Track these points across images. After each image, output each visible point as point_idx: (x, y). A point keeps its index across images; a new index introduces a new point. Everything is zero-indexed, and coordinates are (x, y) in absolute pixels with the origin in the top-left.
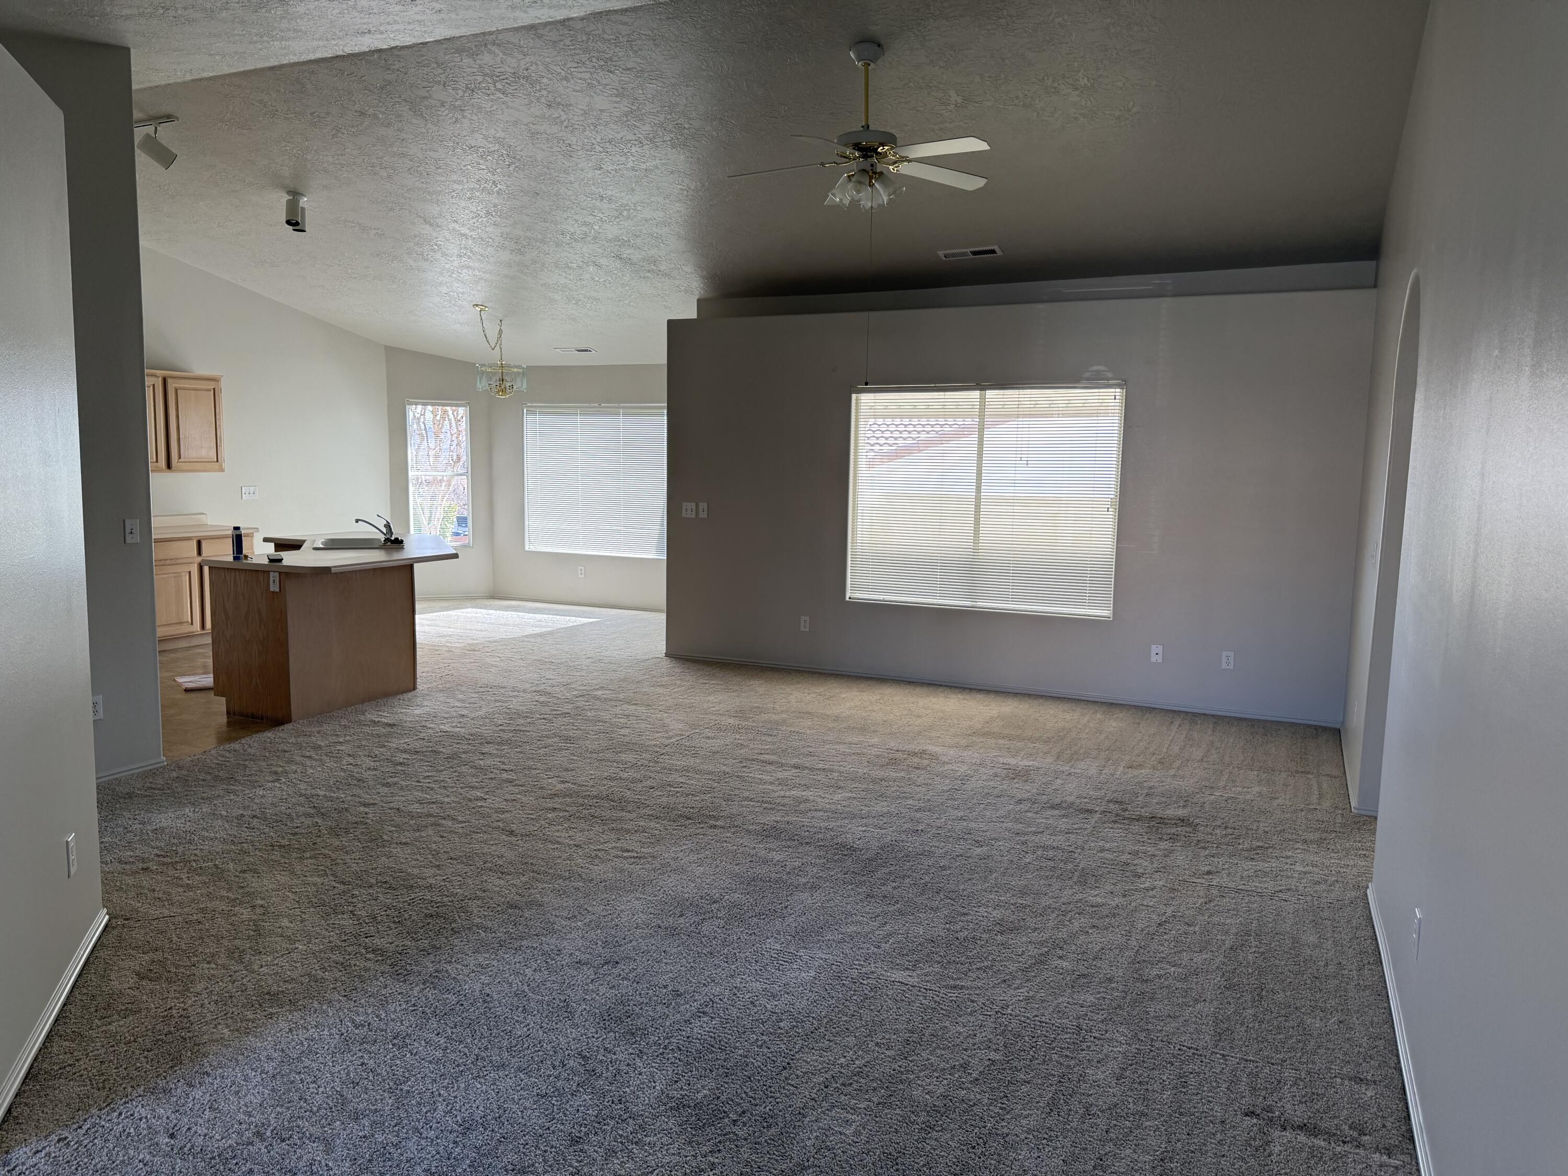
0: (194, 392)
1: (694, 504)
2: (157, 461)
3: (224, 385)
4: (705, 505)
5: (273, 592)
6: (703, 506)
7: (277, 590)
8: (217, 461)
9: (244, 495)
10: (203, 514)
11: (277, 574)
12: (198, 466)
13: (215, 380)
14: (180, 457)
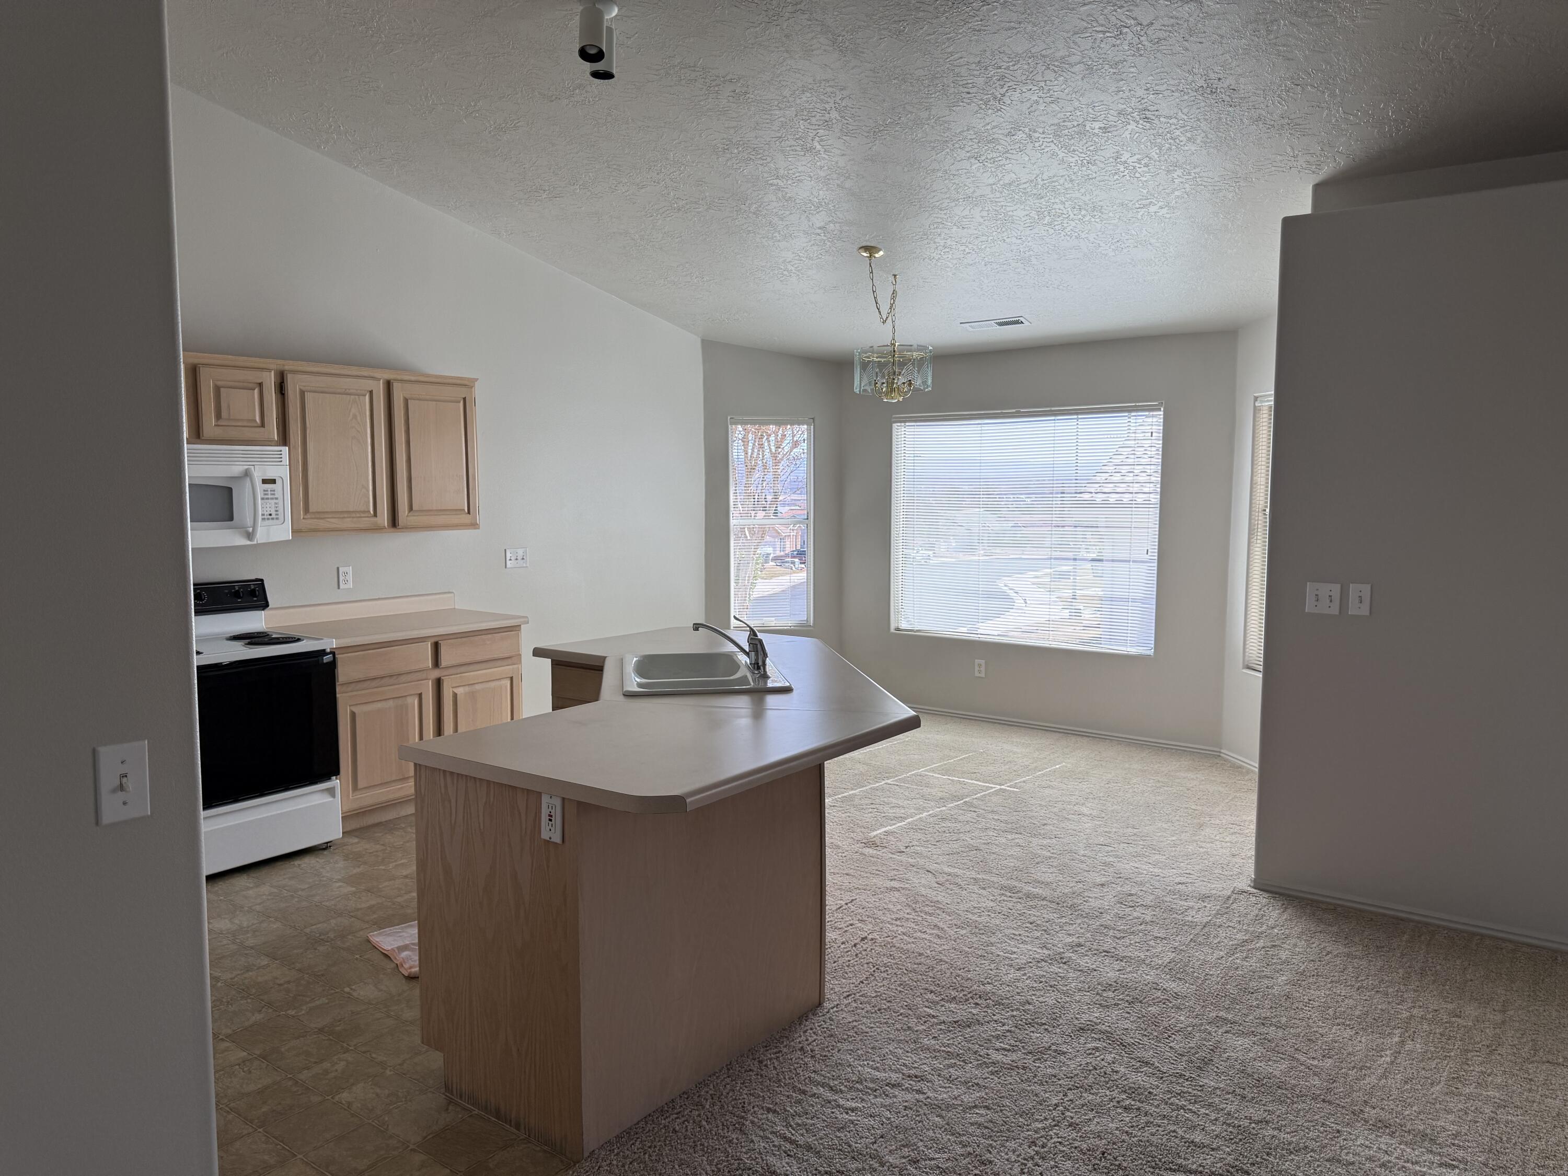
0: (434, 403)
1: (1336, 589)
2: (375, 515)
3: (480, 393)
4: (1366, 589)
5: (548, 842)
6: (1359, 591)
7: (557, 838)
8: (469, 512)
9: (508, 562)
10: (449, 593)
11: (557, 802)
12: (442, 519)
13: (467, 384)
14: (411, 508)
